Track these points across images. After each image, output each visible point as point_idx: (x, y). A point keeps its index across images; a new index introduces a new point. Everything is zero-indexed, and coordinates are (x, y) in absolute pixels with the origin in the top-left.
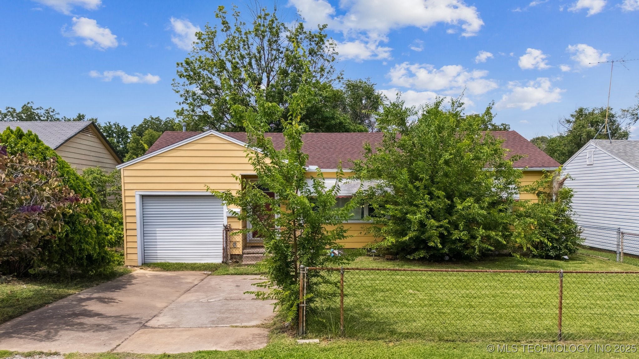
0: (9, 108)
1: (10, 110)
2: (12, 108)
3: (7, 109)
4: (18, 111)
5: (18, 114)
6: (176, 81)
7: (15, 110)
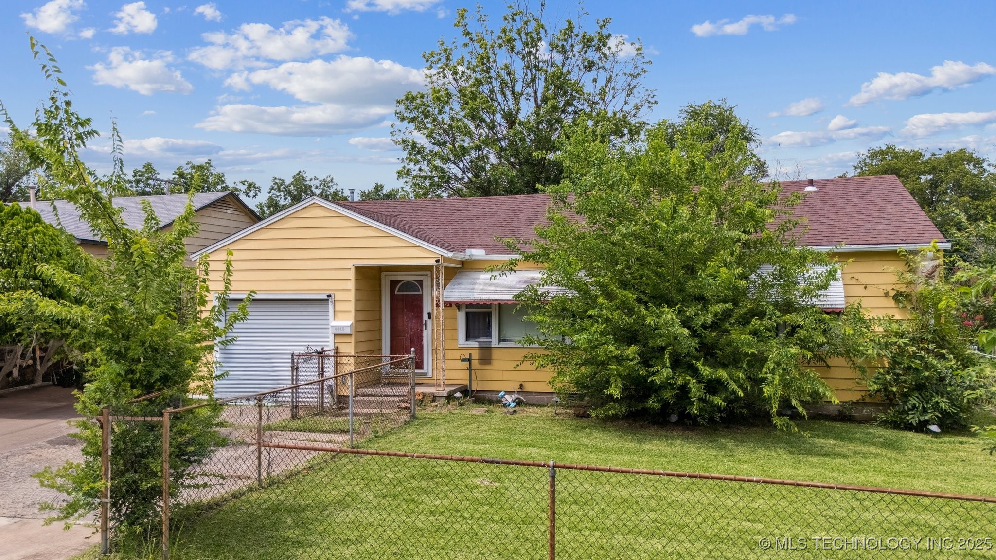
0: (276, 179)
1: (277, 181)
2: (280, 180)
3: (273, 180)
4: (287, 184)
5: (287, 187)
6: (396, 128)
7: (283, 181)
